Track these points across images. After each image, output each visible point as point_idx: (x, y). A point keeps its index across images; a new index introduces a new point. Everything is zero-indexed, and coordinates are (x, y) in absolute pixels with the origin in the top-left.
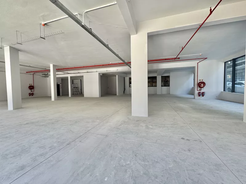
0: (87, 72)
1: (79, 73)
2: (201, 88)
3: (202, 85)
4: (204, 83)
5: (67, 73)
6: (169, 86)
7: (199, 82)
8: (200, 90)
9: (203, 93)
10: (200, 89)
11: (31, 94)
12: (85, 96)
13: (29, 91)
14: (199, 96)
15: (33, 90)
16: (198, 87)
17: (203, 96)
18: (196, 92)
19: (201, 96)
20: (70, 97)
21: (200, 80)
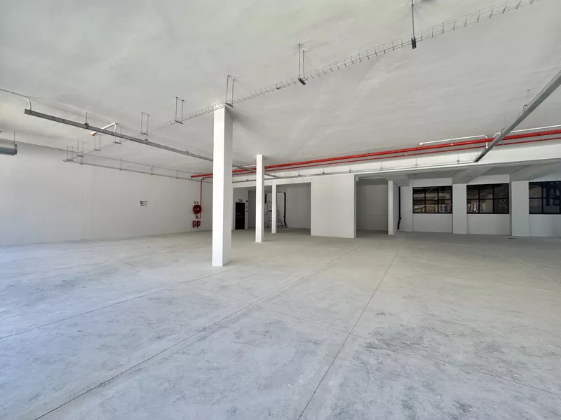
0: (324, 174)
1: (299, 176)
5: (273, 176)
11: (196, 224)
12: (313, 233)
13: (193, 217)
15: (199, 215)
20: (274, 234)
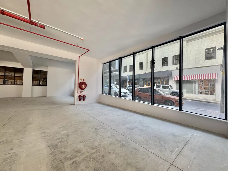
2: (82, 89)
3: (83, 85)
4: (85, 84)
6: (46, 85)
7: (80, 81)
8: (80, 93)
9: (84, 96)
10: (81, 91)
14: (80, 100)
16: (79, 88)
17: (84, 100)
18: (77, 95)
19: (82, 100)
21: (81, 80)
